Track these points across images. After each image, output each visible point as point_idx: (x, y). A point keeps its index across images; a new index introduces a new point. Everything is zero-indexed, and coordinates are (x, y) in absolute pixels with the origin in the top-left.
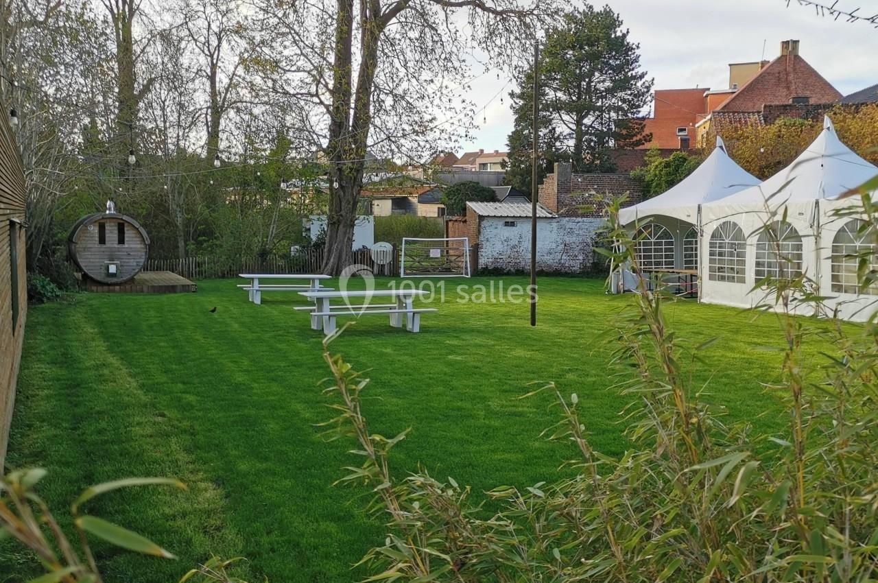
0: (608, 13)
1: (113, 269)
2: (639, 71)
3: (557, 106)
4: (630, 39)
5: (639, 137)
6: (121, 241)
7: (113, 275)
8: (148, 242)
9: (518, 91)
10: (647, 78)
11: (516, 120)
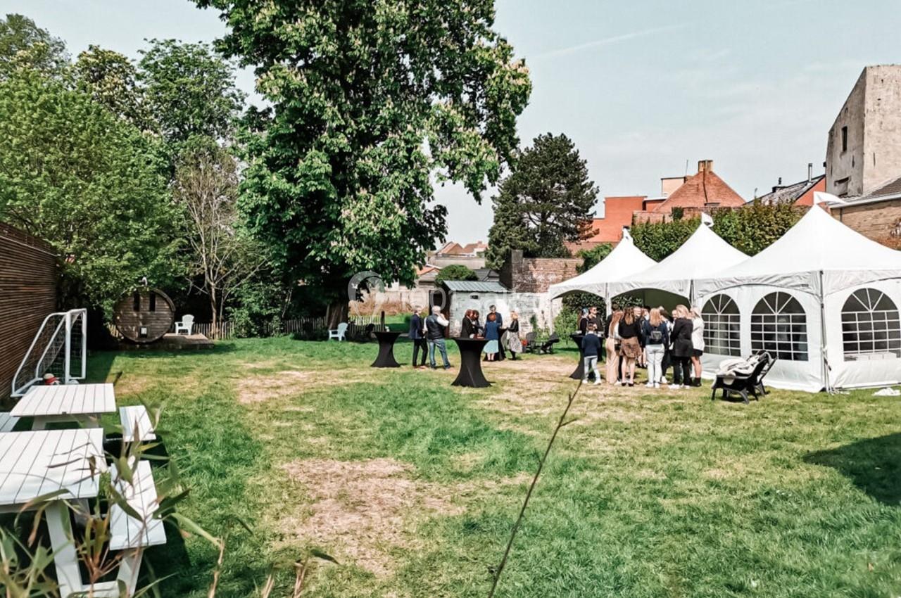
0: (563, 137)
1: (144, 331)
2: (588, 181)
3: (528, 208)
4: (581, 158)
5: (590, 232)
6: (152, 308)
7: (145, 336)
8: (174, 309)
9: (498, 195)
10: (595, 186)
11: (495, 217)
